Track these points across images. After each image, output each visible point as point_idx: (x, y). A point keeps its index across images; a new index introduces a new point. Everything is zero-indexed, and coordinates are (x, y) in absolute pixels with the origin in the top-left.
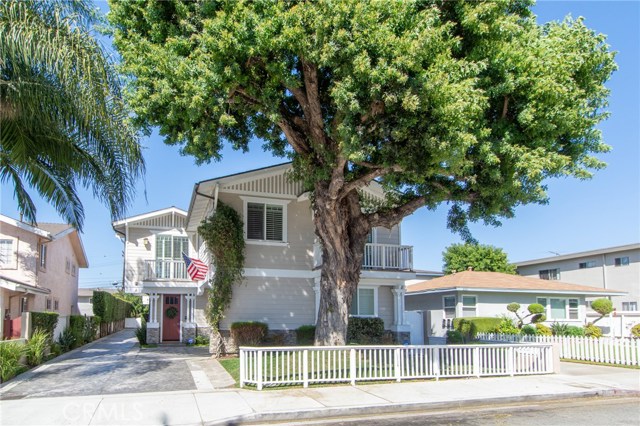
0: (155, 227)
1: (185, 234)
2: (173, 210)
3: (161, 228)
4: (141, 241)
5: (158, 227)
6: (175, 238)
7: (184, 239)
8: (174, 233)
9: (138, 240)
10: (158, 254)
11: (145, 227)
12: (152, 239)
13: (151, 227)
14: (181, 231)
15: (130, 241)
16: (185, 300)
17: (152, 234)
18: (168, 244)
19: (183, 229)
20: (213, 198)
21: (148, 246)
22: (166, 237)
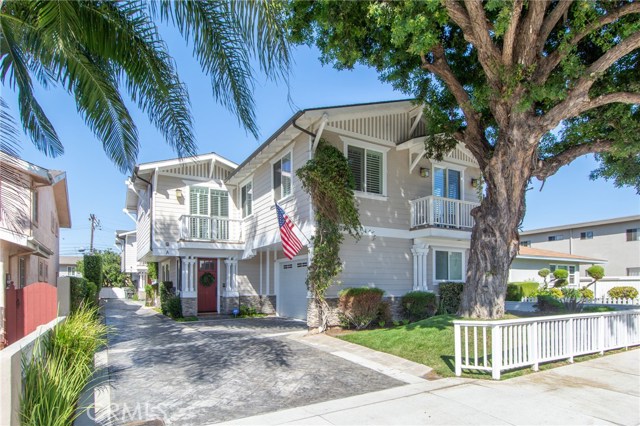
0: (188, 177)
1: (224, 188)
2: (214, 158)
3: (195, 178)
4: (172, 192)
5: (192, 177)
6: (213, 192)
7: (222, 193)
8: (212, 185)
9: (169, 192)
10: (193, 209)
11: (177, 175)
12: (186, 191)
13: (184, 176)
14: (220, 184)
15: (159, 191)
16: (225, 266)
17: (185, 185)
18: (204, 198)
19: (222, 181)
20: (314, 136)
21: (181, 200)
22: (202, 190)
